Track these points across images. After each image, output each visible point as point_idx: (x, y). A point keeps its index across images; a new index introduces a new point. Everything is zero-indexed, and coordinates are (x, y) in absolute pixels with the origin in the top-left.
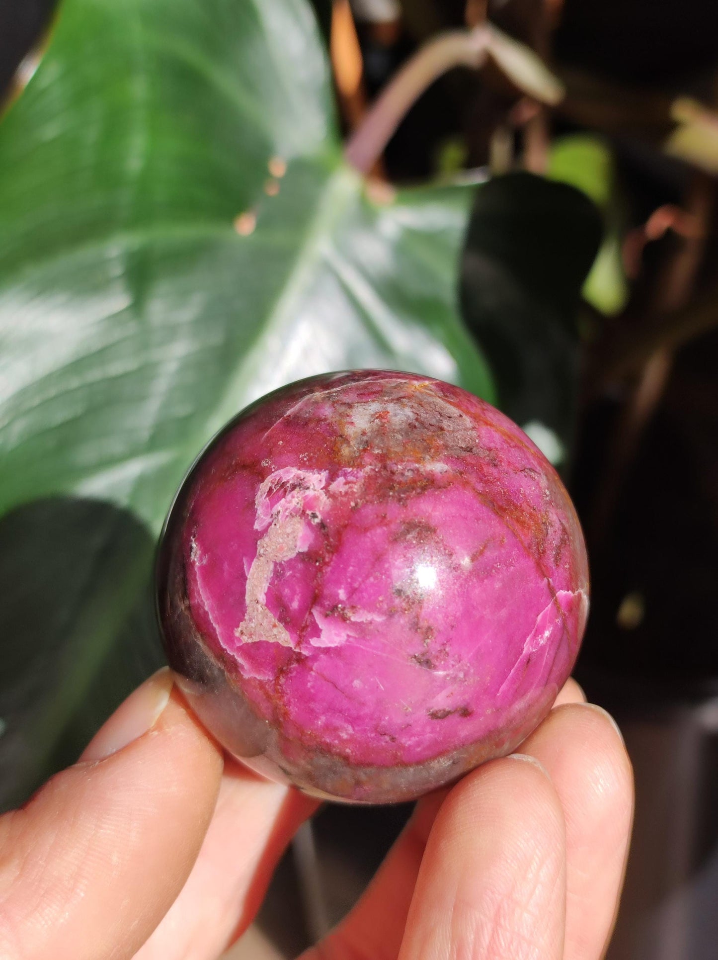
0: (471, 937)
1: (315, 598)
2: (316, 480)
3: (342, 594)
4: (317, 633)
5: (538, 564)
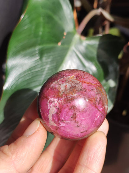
0: (90, 156)
1: (59, 120)
2: (56, 100)
3: (63, 119)
4: (60, 124)
5: (95, 107)
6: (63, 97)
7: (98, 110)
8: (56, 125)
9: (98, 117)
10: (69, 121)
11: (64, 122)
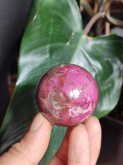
1: (86, 103)
2: (70, 110)
3: (84, 100)
4: (89, 101)
5: (66, 75)
6: (66, 105)
7: (68, 72)
8: (91, 104)
9: (73, 71)
10: (84, 94)
11: (87, 98)
